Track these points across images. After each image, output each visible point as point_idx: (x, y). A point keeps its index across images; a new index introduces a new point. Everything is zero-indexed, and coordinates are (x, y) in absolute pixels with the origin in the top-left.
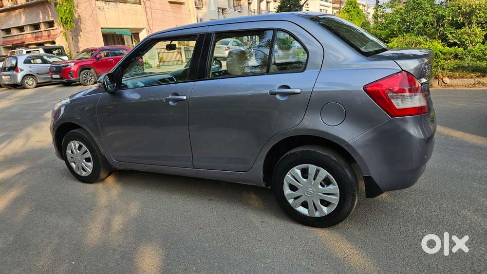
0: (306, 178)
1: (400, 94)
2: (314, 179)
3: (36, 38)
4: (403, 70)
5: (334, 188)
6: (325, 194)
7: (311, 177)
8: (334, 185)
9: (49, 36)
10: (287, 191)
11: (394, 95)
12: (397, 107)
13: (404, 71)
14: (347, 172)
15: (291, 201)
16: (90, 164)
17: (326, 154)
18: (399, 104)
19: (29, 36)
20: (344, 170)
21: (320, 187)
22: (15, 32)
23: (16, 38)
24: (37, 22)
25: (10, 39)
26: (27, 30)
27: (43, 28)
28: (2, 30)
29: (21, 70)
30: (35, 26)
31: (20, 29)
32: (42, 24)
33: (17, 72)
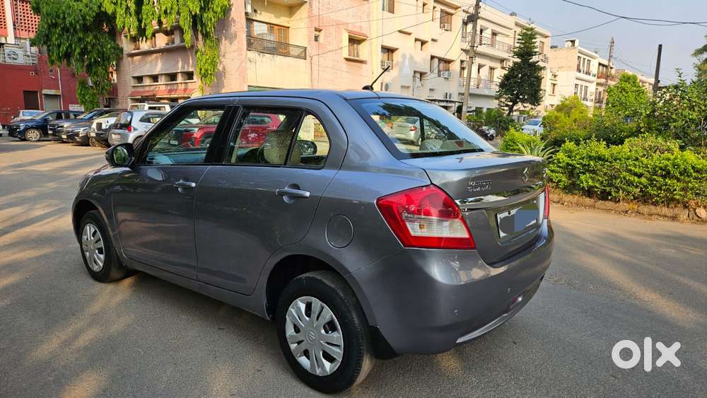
0: (308, 315)
1: (416, 216)
2: (317, 319)
3: (170, 91)
4: (432, 183)
5: (337, 336)
6: (328, 343)
7: (314, 316)
8: (339, 333)
9: (185, 90)
10: (290, 331)
11: (409, 216)
12: (413, 233)
13: (434, 184)
14: (354, 316)
15: (293, 346)
16: (102, 256)
17: (333, 286)
18: (415, 229)
19: (163, 88)
20: (350, 312)
21: (323, 331)
22: (147, 82)
23: (147, 89)
24: (174, 71)
25: (141, 90)
26: (162, 81)
27: (180, 79)
28: (134, 77)
29: (135, 129)
30: (173, 77)
31: (155, 78)
32: (180, 74)
33: (130, 130)
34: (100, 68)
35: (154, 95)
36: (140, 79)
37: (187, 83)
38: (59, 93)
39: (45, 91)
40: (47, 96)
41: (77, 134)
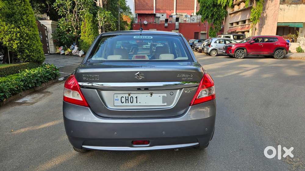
3: (242, 28)
9: (248, 27)
19: (240, 27)
22: (234, 25)
23: (234, 28)
24: (245, 19)
25: (232, 29)
26: (240, 24)
27: (247, 22)
28: (230, 24)
29: (212, 46)
30: (244, 22)
31: (237, 23)
32: (247, 20)
33: (210, 47)
34: (218, 21)
35: (236, 31)
36: (232, 24)
37: (249, 24)
38: (206, 32)
39: (202, 32)
40: (202, 34)
41: (198, 48)
